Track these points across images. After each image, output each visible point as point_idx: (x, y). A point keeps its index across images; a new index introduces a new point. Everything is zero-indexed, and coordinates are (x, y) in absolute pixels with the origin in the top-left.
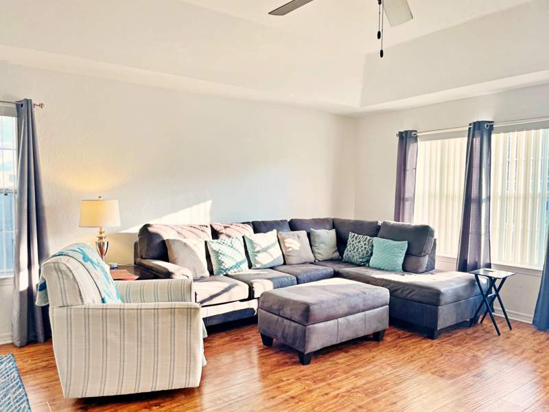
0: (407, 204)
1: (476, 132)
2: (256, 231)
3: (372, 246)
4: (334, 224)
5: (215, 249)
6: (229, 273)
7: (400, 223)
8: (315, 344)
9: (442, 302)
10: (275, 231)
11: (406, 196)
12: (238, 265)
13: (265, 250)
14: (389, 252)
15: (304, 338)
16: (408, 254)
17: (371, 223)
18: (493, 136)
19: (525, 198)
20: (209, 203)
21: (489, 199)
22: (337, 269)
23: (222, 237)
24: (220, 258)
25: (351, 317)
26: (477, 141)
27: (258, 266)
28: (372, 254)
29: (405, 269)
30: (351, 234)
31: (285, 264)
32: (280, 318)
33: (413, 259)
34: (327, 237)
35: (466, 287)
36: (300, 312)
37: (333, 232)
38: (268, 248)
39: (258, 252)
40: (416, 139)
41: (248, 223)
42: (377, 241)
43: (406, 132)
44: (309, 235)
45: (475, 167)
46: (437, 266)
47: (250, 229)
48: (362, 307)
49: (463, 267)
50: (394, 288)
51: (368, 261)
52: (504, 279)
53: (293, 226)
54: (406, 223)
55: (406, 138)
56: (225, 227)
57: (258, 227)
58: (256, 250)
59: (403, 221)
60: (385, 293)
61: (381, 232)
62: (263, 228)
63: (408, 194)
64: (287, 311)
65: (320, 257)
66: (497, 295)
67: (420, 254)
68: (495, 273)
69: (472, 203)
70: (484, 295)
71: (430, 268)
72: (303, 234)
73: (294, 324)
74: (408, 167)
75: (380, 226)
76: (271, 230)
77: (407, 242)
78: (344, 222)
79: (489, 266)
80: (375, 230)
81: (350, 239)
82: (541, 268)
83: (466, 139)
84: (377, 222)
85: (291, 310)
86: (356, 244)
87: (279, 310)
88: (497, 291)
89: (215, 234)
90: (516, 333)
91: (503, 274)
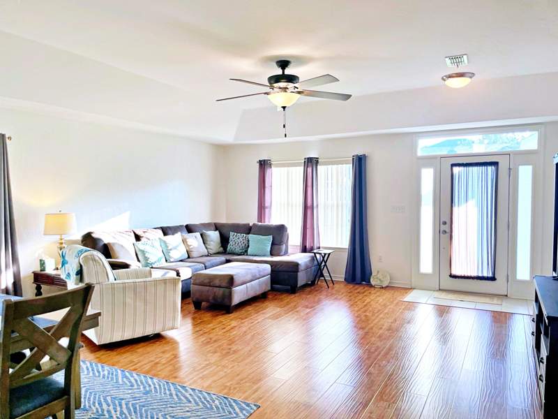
0: (267, 210)
1: (309, 164)
2: (165, 234)
3: (248, 241)
4: (217, 227)
5: (141, 248)
6: (154, 266)
7: (263, 224)
8: (236, 299)
9: (300, 270)
10: (179, 233)
11: (266, 205)
12: (159, 260)
13: (175, 248)
14: (261, 243)
15: (230, 296)
16: (273, 244)
17: (245, 225)
18: (318, 167)
19: (337, 206)
20: (128, 214)
21: (317, 206)
22: (228, 258)
23: (142, 239)
24: (146, 255)
25: (253, 283)
26: (309, 170)
27: (172, 260)
28: (248, 246)
29: (272, 254)
30: (232, 234)
31: (189, 257)
32: (211, 288)
33: (276, 247)
34: (214, 236)
35: (310, 261)
36: (226, 281)
37: (217, 232)
38: (178, 246)
39: (171, 250)
40: (270, 165)
41: (158, 228)
42: (251, 236)
43: (264, 161)
44: (201, 235)
45: (309, 185)
46: (289, 251)
47: (160, 232)
48: (258, 276)
49: (304, 250)
50: (272, 264)
51: (246, 251)
52: (329, 254)
53: (189, 229)
54: (267, 223)
55: (264, 165)
56: (144, 232)
57: (165, 231)
58: (169, 248)
59: (264, 222)
60: (268, 267)
61: (252, 231)
62: (170, 232)
63: (267, 204)
64: (217, 282)
65: (211, 252)
66: (325, 265)
67: (280, 243)
68: (323, 251)
69: (308, 209)
70: (319, 265)
71: (286, 253)
72: (198, 234)
73: (222, 289)
74: (267, 185)
75: (251, 227)
76: (177, 233)
77: (271, 236)
78: (223, 225)
79: (319, 248)
80: (248, 230)
81: (231, 237)
82: (347, 247)
83: (303, 168)
84: (249, 224)
85: (220, 281)
86: (236, 240)
87: (210, 282)
88: (325, 263)
89: (138, 238)
90: (337, 286)
91: (328, 252)
